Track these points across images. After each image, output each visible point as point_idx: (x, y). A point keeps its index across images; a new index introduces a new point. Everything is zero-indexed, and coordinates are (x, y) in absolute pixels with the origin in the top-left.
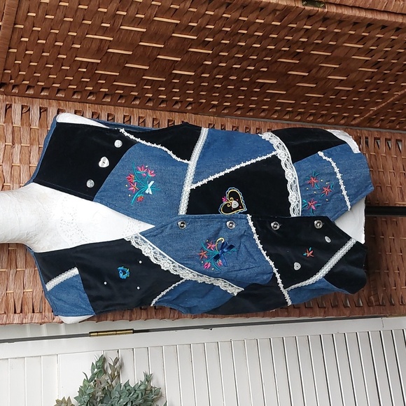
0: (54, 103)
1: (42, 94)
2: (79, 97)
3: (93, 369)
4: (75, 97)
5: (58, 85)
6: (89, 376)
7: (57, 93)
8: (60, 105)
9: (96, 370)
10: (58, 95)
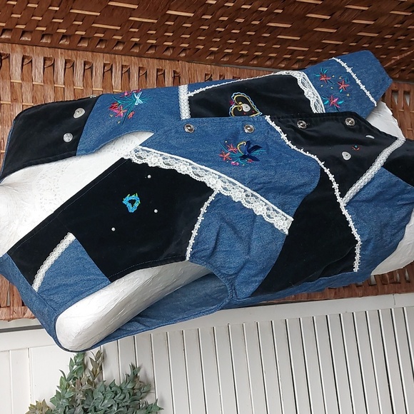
0: (18, 48)
1: (3, 37)
2: (49, 41)
3: (71, 366)
4: (44, 41)
5: (23, 27)
6: (67, 373)
7: (22, 36)
8: (25, 51)
9: (75, 367)
10: (23, 39)
